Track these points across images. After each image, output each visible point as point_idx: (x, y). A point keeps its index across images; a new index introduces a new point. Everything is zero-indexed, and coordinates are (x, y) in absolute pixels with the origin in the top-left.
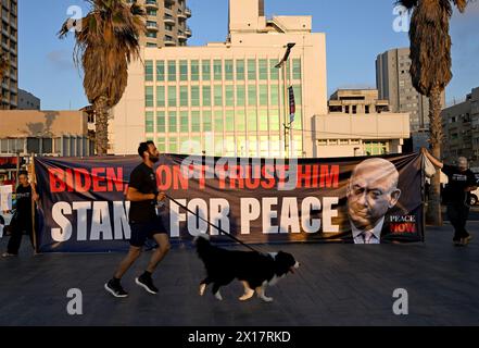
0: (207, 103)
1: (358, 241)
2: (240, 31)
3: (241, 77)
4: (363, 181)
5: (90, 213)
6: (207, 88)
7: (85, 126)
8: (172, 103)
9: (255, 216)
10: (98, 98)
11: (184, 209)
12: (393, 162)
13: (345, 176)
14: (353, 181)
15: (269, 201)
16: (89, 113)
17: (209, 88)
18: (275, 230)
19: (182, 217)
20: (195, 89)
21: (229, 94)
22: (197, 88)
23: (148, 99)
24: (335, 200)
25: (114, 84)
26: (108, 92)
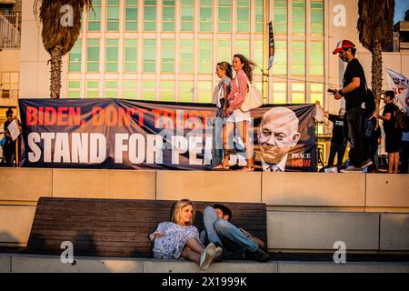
4: (270, 125)
5: (53, 141)
10: (54, 47)
11: (126, 142)
12: (294, 111)
14: (263, 125)
19: (125, 148)
25: (69, 34)
26: (63, 42)
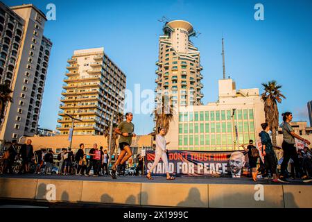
0: (207, 131)
1: (234, 176)
2: (224, 97)
3: (223, 119)
4: (234, 158)
6: (207, 124)
7: (152, 142)
8: (191, 131)
9: (202, 168)
11: (181, 166)
13: (229, 156)
14: (231, 158)
15: (206, 164)
16: (154, 135)
17: (208, 124)
18: (208, 172)
20: (202, 125)
21: (218, 127)
22: (203, 124)
23: (180, 130)
24: (226, 164)
